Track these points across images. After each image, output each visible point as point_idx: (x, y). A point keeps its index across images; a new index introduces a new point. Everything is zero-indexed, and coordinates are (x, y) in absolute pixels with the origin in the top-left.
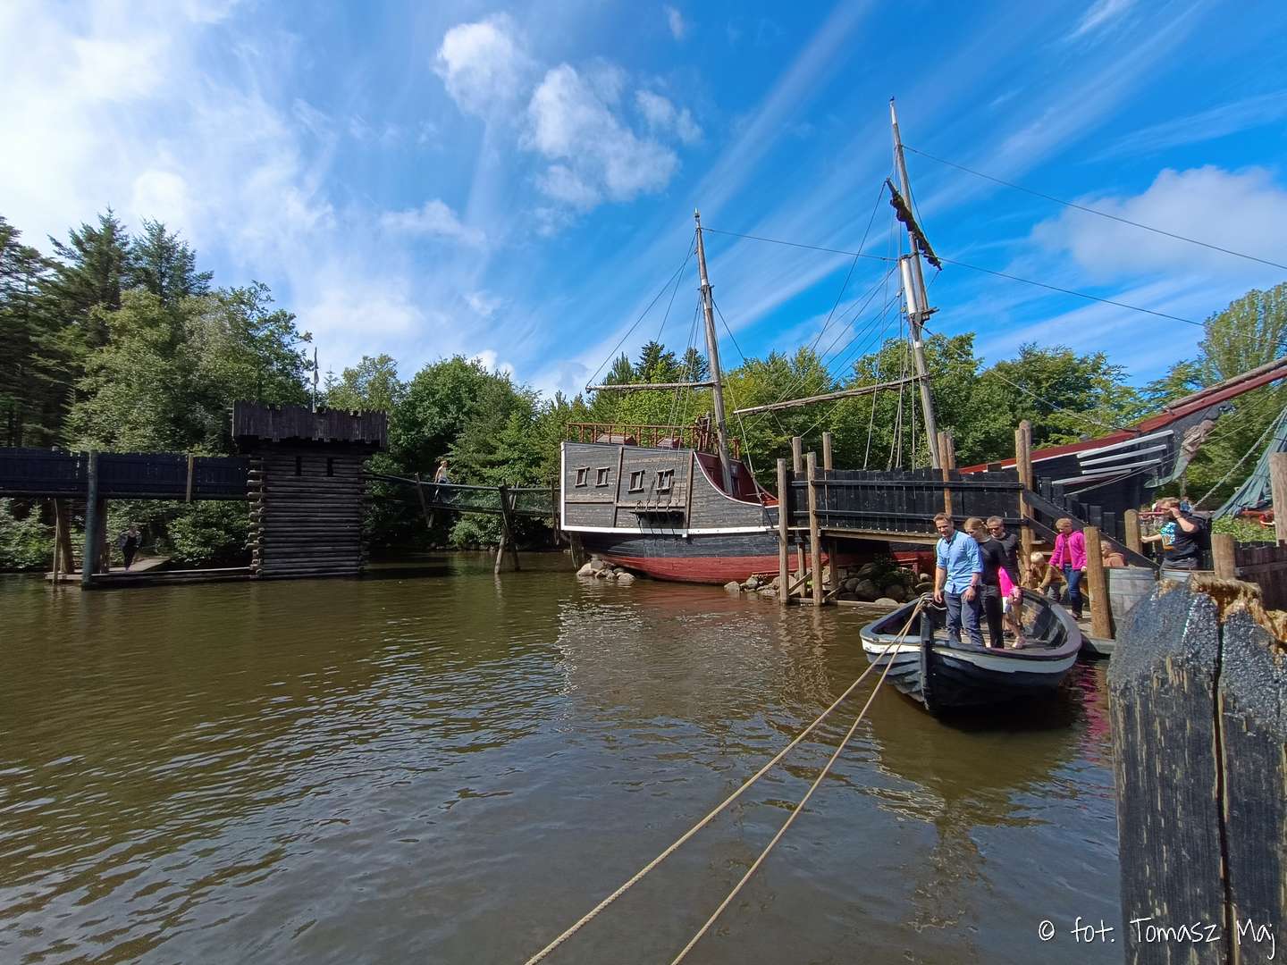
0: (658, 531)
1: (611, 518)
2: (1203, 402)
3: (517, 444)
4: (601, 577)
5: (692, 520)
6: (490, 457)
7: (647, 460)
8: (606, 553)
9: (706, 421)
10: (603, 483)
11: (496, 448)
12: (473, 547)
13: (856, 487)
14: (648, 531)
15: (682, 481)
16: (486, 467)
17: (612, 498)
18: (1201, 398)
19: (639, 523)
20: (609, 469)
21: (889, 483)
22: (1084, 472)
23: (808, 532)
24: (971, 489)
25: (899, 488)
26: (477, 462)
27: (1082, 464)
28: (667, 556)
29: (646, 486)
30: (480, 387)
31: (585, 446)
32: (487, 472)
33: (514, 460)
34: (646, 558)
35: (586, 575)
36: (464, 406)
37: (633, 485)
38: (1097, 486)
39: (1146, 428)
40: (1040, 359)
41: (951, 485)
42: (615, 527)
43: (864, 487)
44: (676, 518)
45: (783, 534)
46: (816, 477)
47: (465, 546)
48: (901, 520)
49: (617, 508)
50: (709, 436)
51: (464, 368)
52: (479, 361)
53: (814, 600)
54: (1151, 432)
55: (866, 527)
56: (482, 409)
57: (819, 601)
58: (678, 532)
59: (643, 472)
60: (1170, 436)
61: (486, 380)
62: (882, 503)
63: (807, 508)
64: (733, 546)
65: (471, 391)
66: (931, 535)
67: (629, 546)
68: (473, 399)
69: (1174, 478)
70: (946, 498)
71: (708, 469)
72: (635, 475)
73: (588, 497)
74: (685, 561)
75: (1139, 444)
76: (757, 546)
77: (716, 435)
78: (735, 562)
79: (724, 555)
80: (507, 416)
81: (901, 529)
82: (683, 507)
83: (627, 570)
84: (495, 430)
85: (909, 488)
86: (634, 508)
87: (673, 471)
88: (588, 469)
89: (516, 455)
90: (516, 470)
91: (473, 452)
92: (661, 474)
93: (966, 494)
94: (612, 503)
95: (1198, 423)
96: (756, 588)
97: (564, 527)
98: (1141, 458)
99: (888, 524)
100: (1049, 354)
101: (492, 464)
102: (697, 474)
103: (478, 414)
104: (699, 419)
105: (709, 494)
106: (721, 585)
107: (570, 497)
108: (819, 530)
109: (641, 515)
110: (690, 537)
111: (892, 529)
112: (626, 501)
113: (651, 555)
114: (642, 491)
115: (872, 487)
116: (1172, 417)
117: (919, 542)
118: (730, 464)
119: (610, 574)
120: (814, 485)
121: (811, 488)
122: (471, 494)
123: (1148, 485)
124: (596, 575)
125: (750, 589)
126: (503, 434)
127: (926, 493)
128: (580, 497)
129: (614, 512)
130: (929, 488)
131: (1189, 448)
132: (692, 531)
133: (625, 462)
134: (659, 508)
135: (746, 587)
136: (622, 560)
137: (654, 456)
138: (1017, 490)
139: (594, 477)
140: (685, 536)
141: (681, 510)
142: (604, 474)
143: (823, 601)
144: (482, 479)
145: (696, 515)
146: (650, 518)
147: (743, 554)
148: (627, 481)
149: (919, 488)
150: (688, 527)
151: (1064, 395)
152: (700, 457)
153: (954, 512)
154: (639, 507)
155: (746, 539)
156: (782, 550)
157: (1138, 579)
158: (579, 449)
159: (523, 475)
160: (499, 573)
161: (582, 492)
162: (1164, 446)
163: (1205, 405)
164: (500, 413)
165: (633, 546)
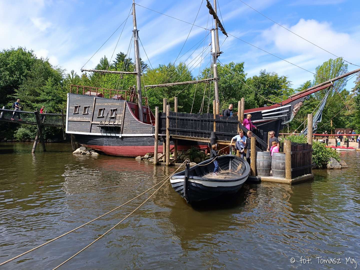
0: (109, 135)
1: (89, 129)
2: (300, 96)
3: (51, 93)
4: (84, 154)
5: (124, 130)
6: (37, 98)
7: (106, 104)
8: (86, 144)
9: (133, 89)
10: (86, 113)
11: (40, 94)
12: (27, 140)
13: (183, 120)
14: (105, 135)
15: (120, 113)
16: (34, 103)
17: (90, 120)
18: (299, 94)
19: (101, 131)
20: (89, 107)
21: (195, 118)
22: (263, 118)
23: (165, 136)
24: (222, 122)
25: (199, 121)
26: (29, 100)
27: (263, 115)
28: (113, 145)
29: (105, 115)
30: (33, 64)
31: (78, 96)
32: (35, 105)
33: (50, 100)
34: (103, 146)
35: (77, 153)
36: (23, 73)
37: (100, 114)
38: (267, 123)
39: (284, 103)
40: (267, 76)
41: (216, 120)
42: (90, 132)
43: (186, 120)
44: (117, 129)
45: (156, 137)
46: (170, 115)
47: (23, 140)
48: (198, 133)
49: (92, 124)
50: (134, 95)
51: (24, 54)
52: (32, 51)
53: (166, 163)
54: (285, 105)
55: (186, 135)
56: (33, 75)
57: (168, 164)
58: (117, 135)
59: (104, 109)
60: (290, 107)
61: (35, 60)
62: (192, 126)
63: (165, 127)
64: (140, 141)
65: (27, 65)
66: (208, 139)
67: (96, 141)
68: (29, 69)
69: (290, 121)
70: (214, 125)
71: (132, 109)
72: (101, 110)
73: (79, 119)
74: (120, 147)
75: (281, 109)
76: (149, 142)
77: (137, 95)
78: (140, 148)
79: (136, 145)
80: (47, 79)
81: (198, 136)
82: (120, 125)
83: (96, 151)
84: (40, 85)
85: (202, 121)
86: (99, 124)
87: (117, 109)
88: (80, 106)
89: (50, 98)
90: (50, 105)
91: (28, 95)
92: (112, 110)
93: (221, 124)
94: (90, 122)
95: (298, 103)
96: (148, 159)
97: (67, 132)
98: (281, 114)
99: (194, 134)
100: (271, 75)
101: (38, 102)
102: (127, 111)
103: (31, 77)
104: (130, 88)
105: (131, 120)
106: (134, 157)
107: (70, 118)
108: (169, 136)
109: (102, 128)
110: (123, 137)
111: (195, 136)
112: (96, 121)
113: (106, 145)
114: (103, 117)
115: (189, 120)
116: (291, 100)
117: (204, 141)
118: (143, 108)
119: (88, 153)
120: (169, 118)
121: (167, 119)
122: (26, 115)
123: (283, 124)
124: (82, 153)
125: (145, 159)
126: (44, 87)
127: (208, 123)
128: (75, 119)
129: (90, 126)
130: (209, 121)
131: (295, 111)
132: (123, 135)
133: (96, 104)
134: (110, 124)
135: (144, 158)
136: (94, 147)
137: (109, 102)
138: (237, 123)
139: (82, 110)
140: (120, 137)
141: (119, 126)
142: (87, 109)
143: (170, 163)
144: (32, 108)
145: (125, 128)
146: (106, 129)
147: (144, 145)
148: (97, 113)
149: (205, 121)
150: (122, 133)
151: (273, 90)
152: (129, 104)
153: (216, 130)
154: (101, 124)
155: (145, 138)
156: (155, 143)
157: (265, 155)
158: (75, 97)
159: (53, 107)
160: (34, 152)
161: (76, 117)
162: (288, 110)
163: (301, 97)
164: (42, 77)
165: (98, 141)
